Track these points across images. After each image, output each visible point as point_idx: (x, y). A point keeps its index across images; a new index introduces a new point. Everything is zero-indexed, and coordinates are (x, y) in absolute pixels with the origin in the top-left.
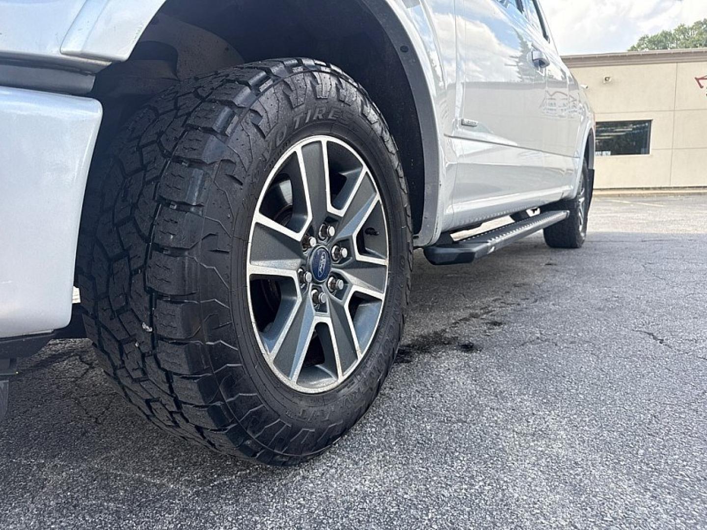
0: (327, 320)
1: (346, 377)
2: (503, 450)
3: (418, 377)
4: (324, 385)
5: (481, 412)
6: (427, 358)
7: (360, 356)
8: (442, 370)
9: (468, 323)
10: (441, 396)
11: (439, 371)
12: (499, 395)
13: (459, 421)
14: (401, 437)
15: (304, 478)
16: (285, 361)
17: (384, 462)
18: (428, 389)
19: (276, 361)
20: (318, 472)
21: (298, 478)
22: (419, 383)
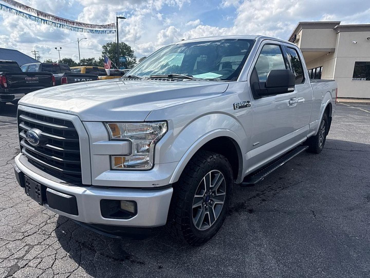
0: (208, 213)
1: (212, 225)
2: (248, 249)
3: (233, 222)
4: (207, 227)
5: (247, 236)
6: (236, 214)
7: (216, 219)
8: (240, 220)
9: (254, 199)
10: (238, 229)
11: (239, 220)
12: (254, 231)
13: (240, 238)
14: (224, 241)
15: (201, 249)
16: (198, 224)
17: (219, 248)
18: (235, 227)
19: (196, 225)
20: (204, 248)
21: (199, 249)
22: (233, 224)
